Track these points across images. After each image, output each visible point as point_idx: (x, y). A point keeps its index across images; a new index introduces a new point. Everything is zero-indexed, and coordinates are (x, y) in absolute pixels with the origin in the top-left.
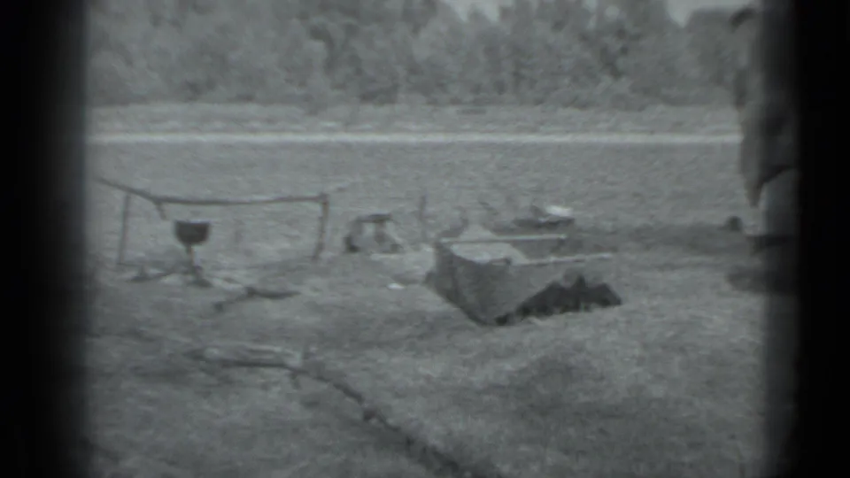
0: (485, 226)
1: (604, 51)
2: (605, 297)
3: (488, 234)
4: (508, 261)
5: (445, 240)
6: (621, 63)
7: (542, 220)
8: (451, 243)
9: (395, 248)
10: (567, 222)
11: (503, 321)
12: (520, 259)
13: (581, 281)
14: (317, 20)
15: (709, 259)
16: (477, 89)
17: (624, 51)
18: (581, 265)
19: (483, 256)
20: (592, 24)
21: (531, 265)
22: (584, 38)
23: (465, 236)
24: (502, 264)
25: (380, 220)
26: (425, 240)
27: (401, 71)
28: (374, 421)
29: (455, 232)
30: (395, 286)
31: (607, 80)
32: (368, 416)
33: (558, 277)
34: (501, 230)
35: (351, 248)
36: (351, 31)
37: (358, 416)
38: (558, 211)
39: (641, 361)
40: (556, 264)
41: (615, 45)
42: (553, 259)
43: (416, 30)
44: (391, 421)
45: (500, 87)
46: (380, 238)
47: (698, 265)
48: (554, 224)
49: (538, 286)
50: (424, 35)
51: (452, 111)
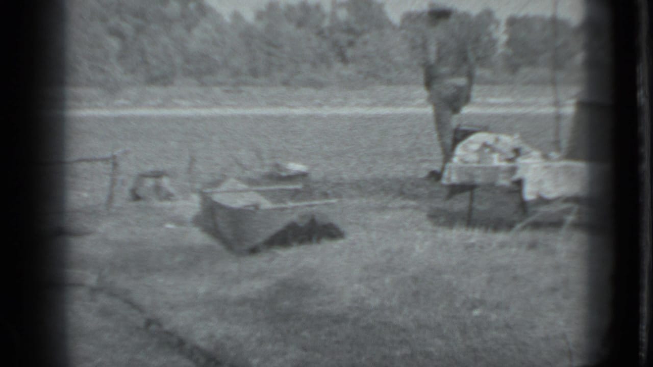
0: (239, 178)
1: (335, 44)
2: (331, 232)
3: (242, 186)
4: (256, 206)
5: (208, 190)
6: (350, 53)
7: (284, 174)
8: (212, 193)
9: (169, 196)
10: (303, 176)
11: (254, 251)
12: (266, 204)
13: (313, 222)
14: (114, 21)
15: (412, 203)
16: (236, 73)
17: (351, 44)
18: (314, 208)
19: (238, 202)
20: (326, 23)
21: (275, 209)
22: (320, 33)
23: (224, 187)
24: (252, 208)
25: (158, 175)
26: (194, 191)
27: (178, 60)
28: (153, 327)
29: (216, 184)
30: (170, 226)
31: (338, 66)
32: (149, 323)
33: (294, 217)
34: (251, 182)
35: (136, 197)
36: (139, 30)
37: (141, 323)
38: (296, 167)
39: (360, 280)
40: (294, 208)
41: (344, 38)
42: (291, 204)
43: (189, 28)
44: (167, 327)
45: (254, 73)
46: (158, 189)
47: (403, 208)
48: (292, 178)
49: (279, 224)
50: (196, 32)
51: (217, 90)
